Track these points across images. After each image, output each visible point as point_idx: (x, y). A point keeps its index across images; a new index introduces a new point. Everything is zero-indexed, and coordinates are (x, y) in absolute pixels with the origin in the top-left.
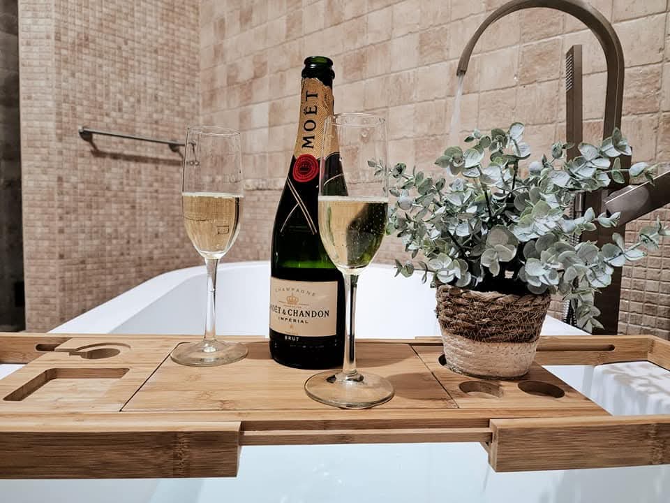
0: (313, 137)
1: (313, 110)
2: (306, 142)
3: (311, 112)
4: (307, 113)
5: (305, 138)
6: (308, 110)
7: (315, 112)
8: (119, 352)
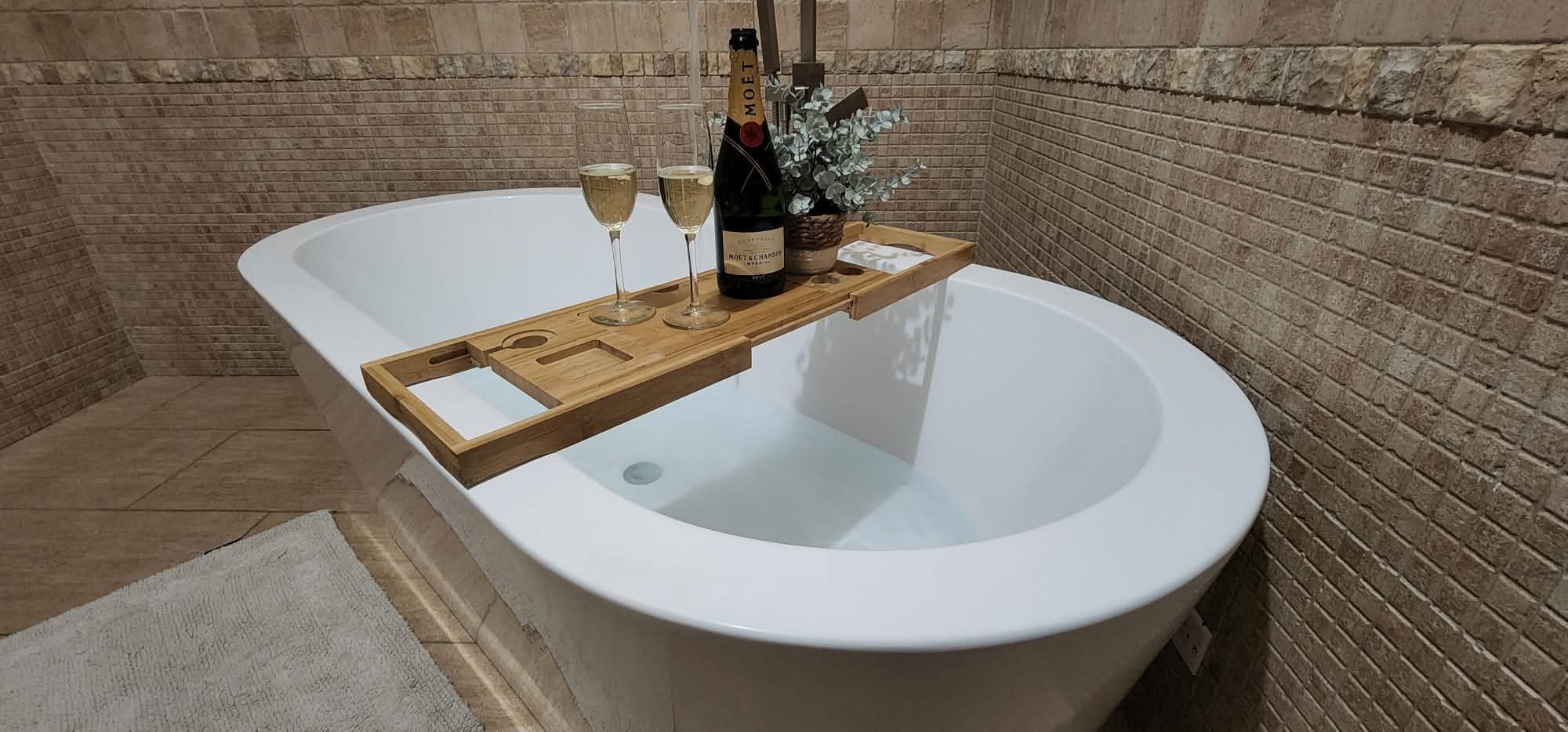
0: (754, 105)
1: (751, 80)
2: (747, 110)
3: (748, 82)
4: (744, 82)
5: (747, 107)
6: (746, 80)
7: (752, 82)
8: (546, 340)
